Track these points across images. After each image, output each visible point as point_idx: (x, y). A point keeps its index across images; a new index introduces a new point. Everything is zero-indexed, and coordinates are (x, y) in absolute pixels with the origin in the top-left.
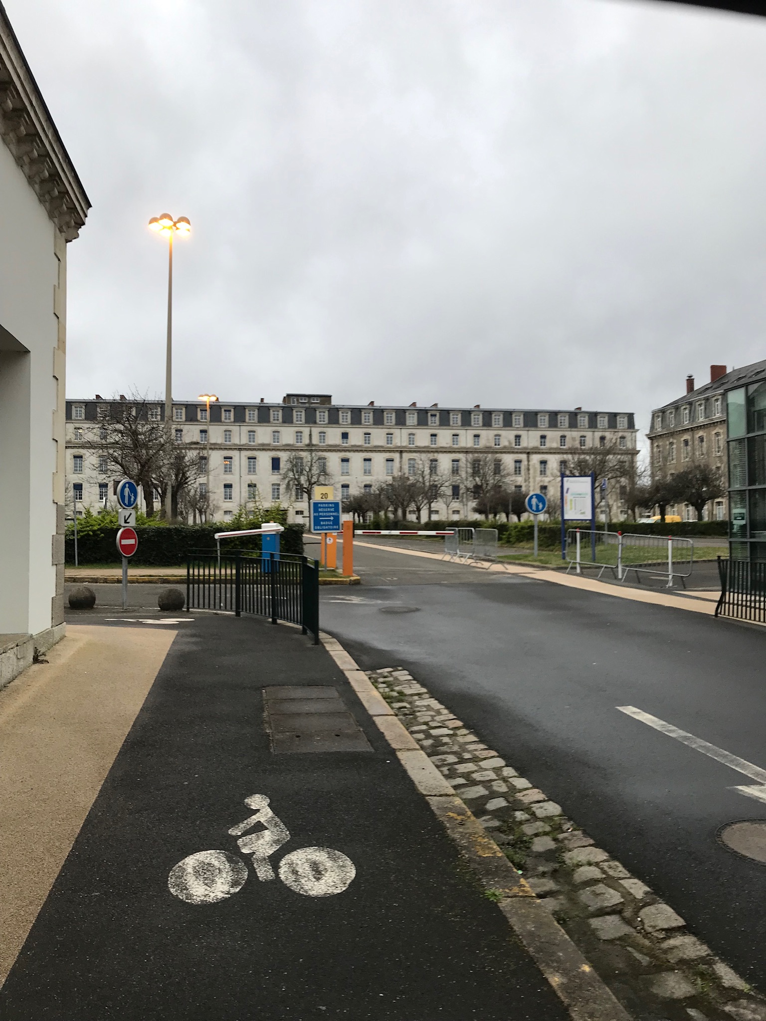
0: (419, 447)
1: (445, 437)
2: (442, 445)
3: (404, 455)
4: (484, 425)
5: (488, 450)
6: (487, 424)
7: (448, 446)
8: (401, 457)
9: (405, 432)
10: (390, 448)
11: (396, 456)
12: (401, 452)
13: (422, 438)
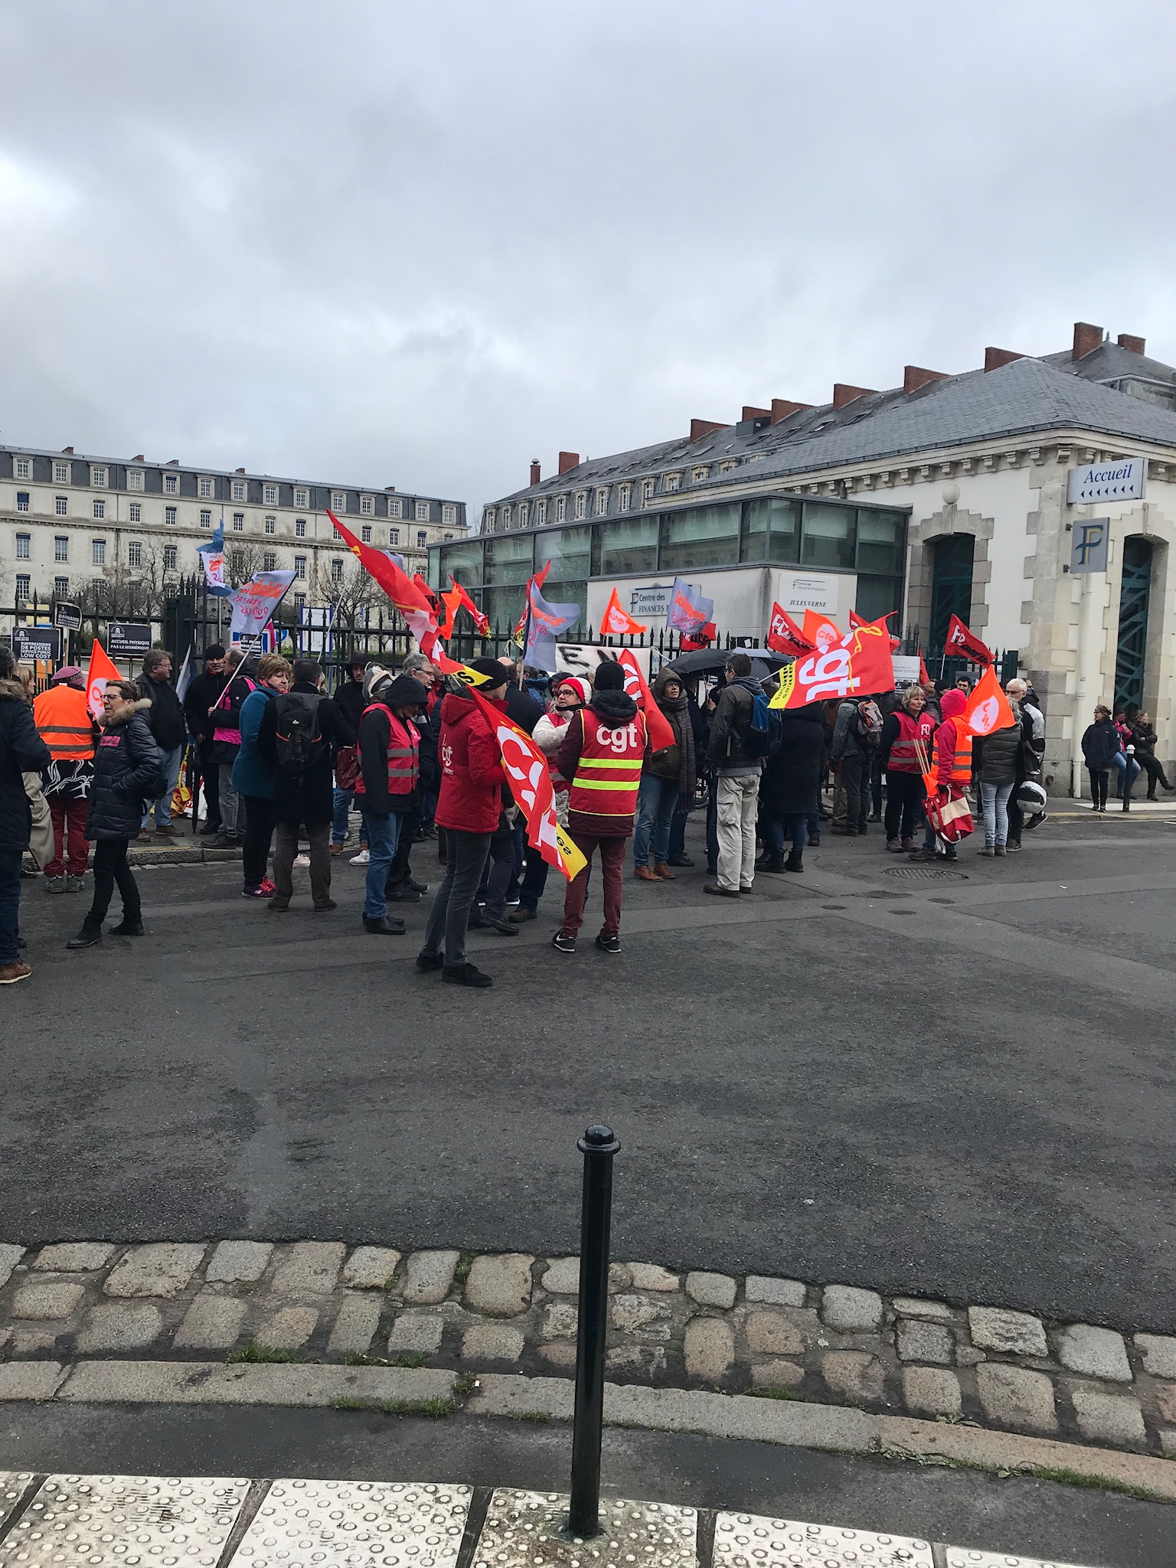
0: (147, 526)
1: (188, 514)
2: (183, 526)
3: (122, 535)
4: (250, 500)
5: (255, 539)
6: (255, 499)
7: (194, 527)
8: (118, 538)
9: (125, 502)
10: (100, 524)
11: (110, 537)
12: (118, 530)
13: (153, 512)
